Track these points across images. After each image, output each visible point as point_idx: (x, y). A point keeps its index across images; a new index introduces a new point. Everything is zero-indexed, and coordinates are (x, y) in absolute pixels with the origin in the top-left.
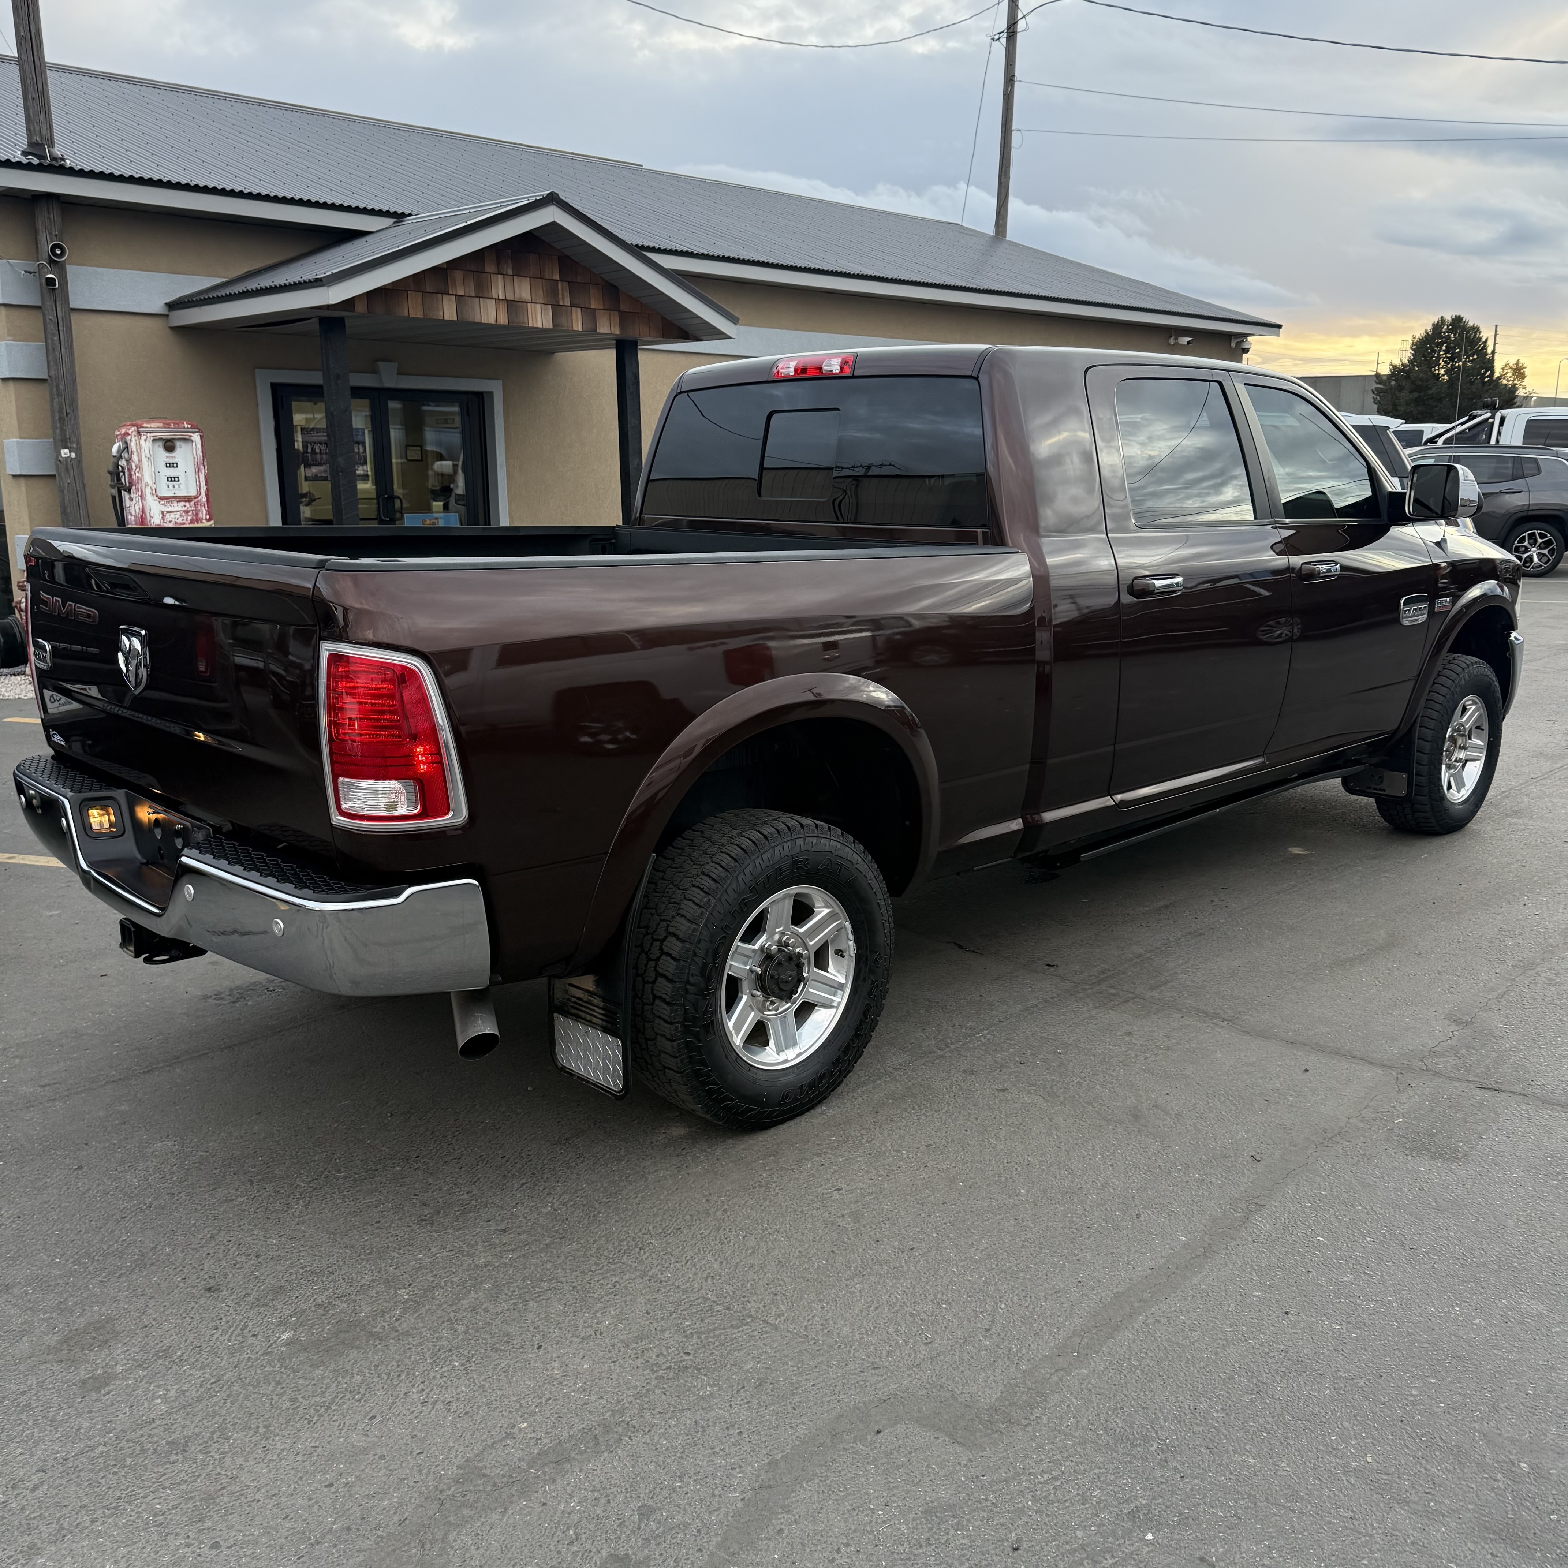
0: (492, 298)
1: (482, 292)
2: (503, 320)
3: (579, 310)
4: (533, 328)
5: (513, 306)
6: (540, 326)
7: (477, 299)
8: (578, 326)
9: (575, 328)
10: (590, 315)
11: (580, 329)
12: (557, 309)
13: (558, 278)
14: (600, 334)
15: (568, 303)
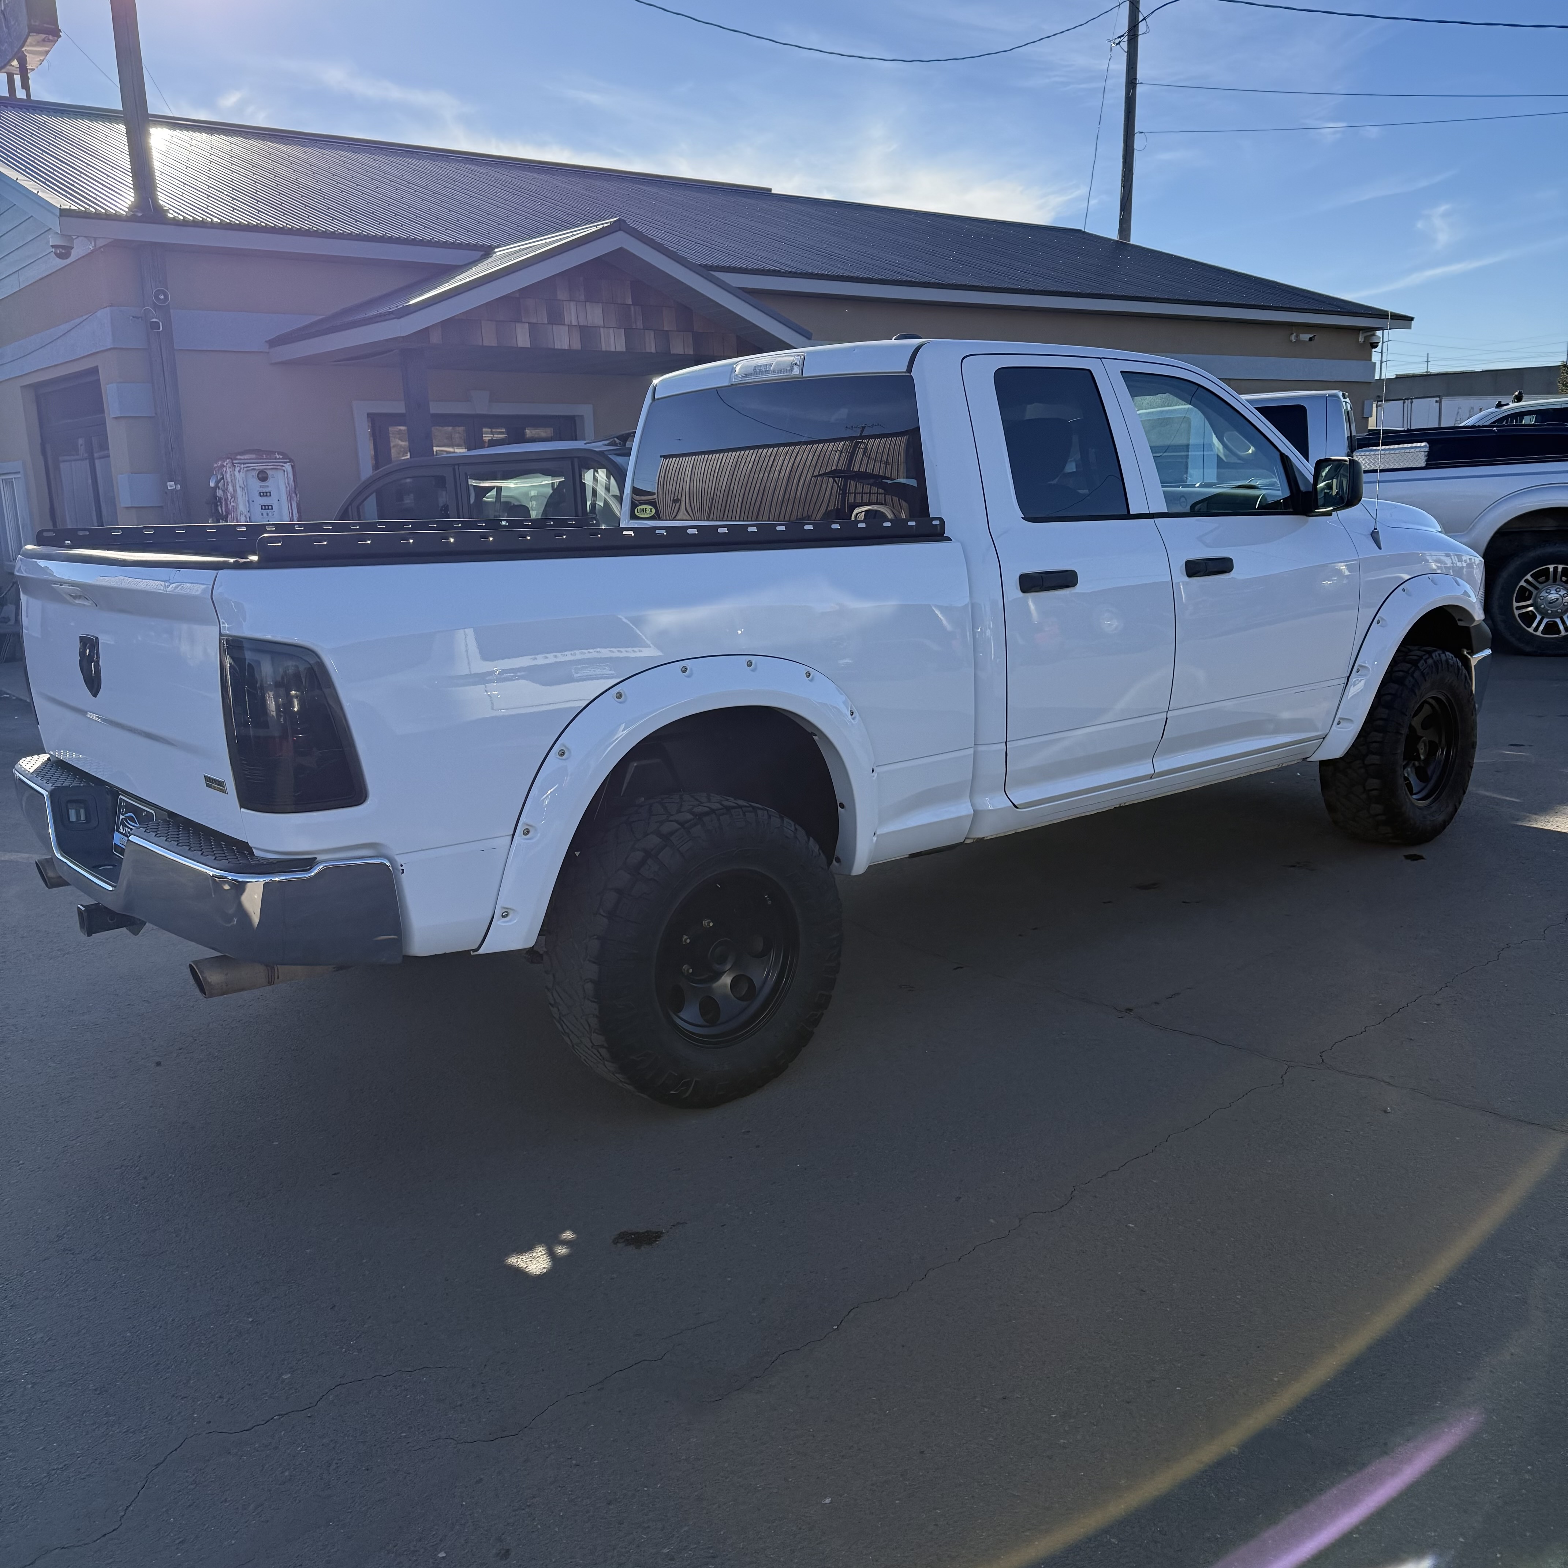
0: (565, 325)
1: (555, 319)
2: (577, 345)
3: (652, 333)
4: (606, 351)
5: (586, 332)
6: (613, 349)
7: (550, 326)
8: (651, 347)
9: (648, 350)
10: (663, 337)
11: (653, 350)
12: (630, 333)
13: (630, 303)
14: (674, 354)
15: (640, 325)
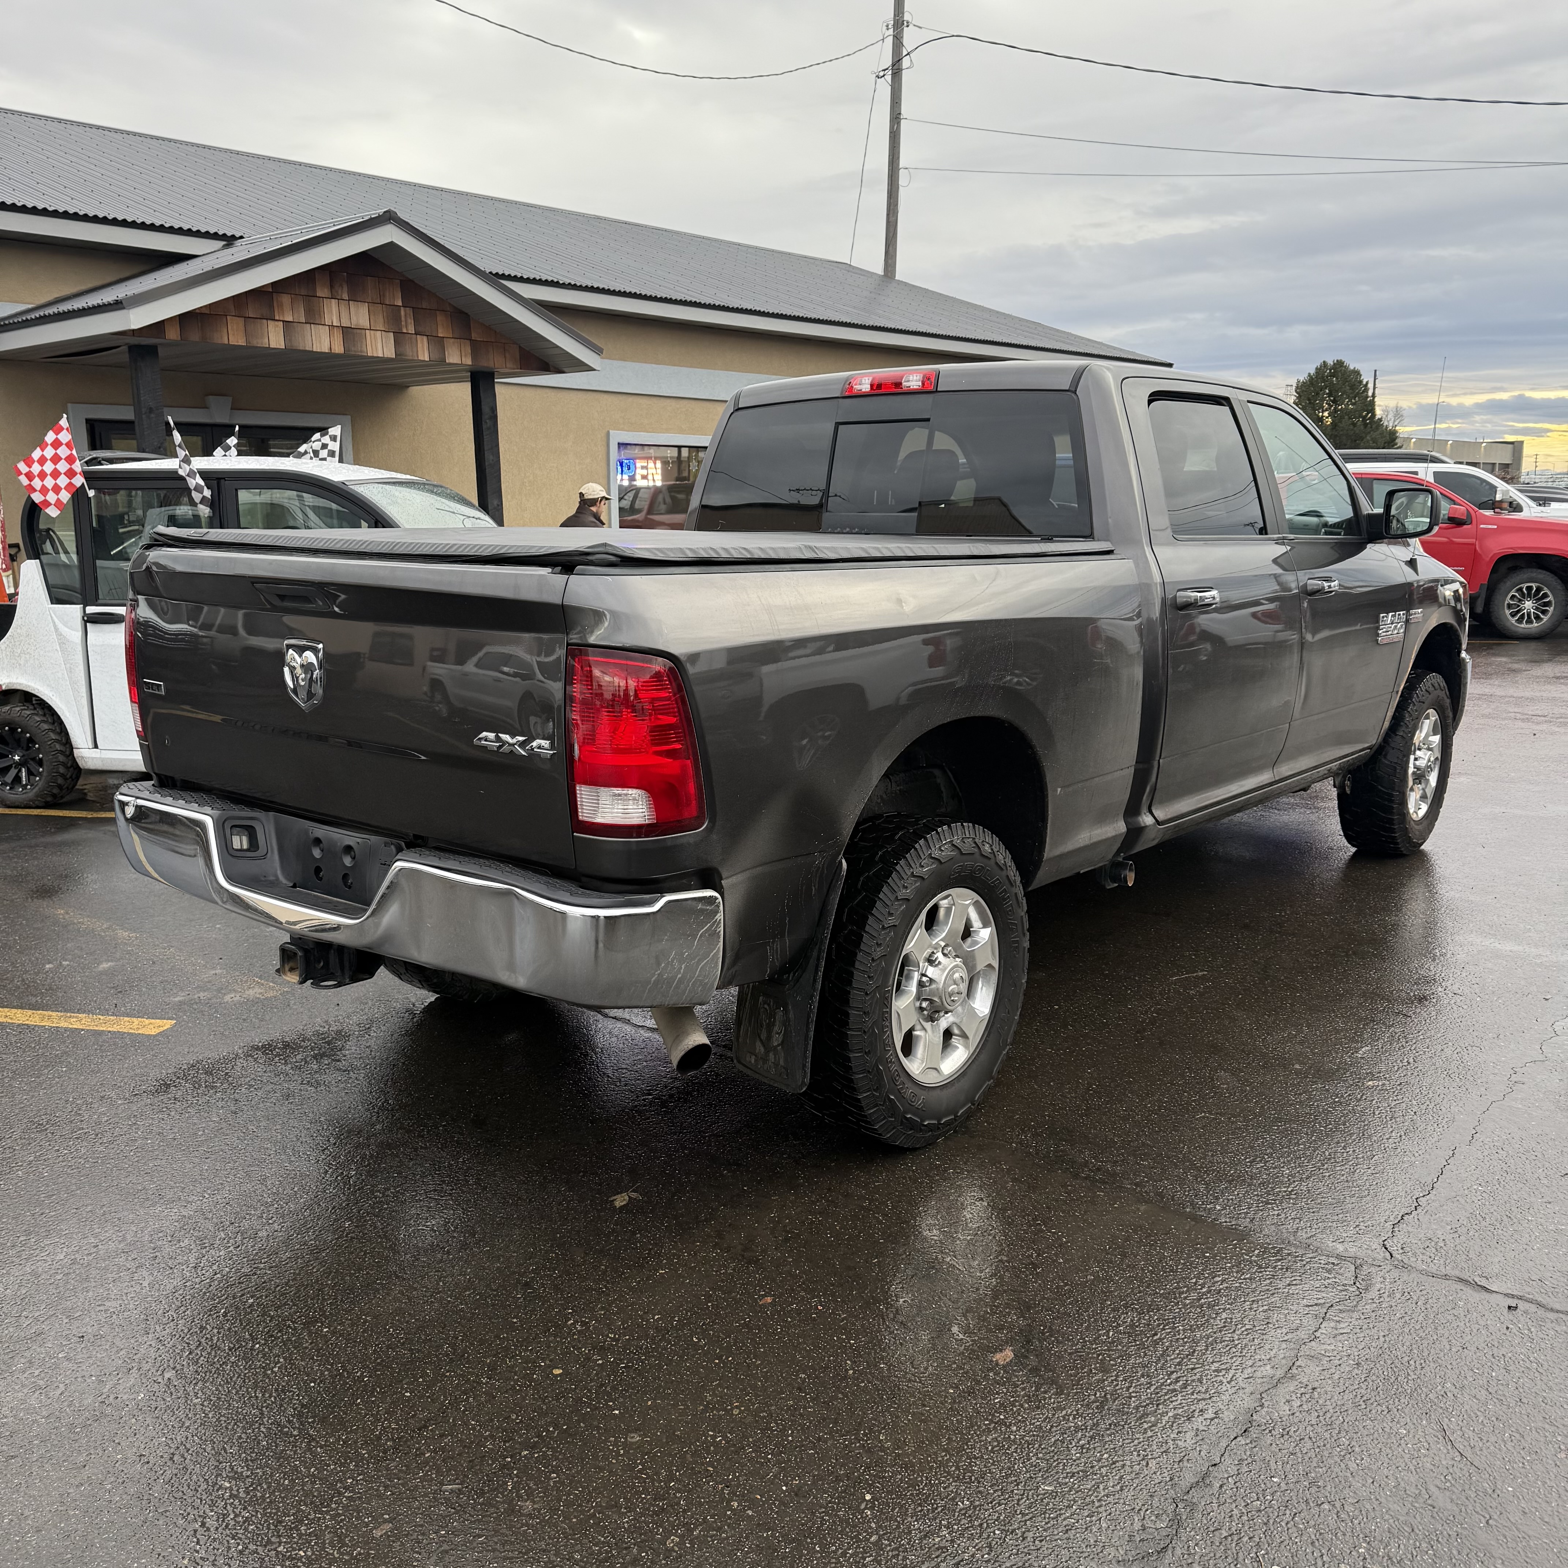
0: (325, 325)
1: (313, 317)
2: (339, 349)
3: (425, 338)
4: (373, 357)
5: (349, 333)
6: (381, 355)
7: (308, 325)
8: (424, 355)
9: (421, 358)
10: (438, 343)
11: (427, 359)
12: (399, 337)
13: (400, 304)
14: (450, 364)
15: (412, 330)
